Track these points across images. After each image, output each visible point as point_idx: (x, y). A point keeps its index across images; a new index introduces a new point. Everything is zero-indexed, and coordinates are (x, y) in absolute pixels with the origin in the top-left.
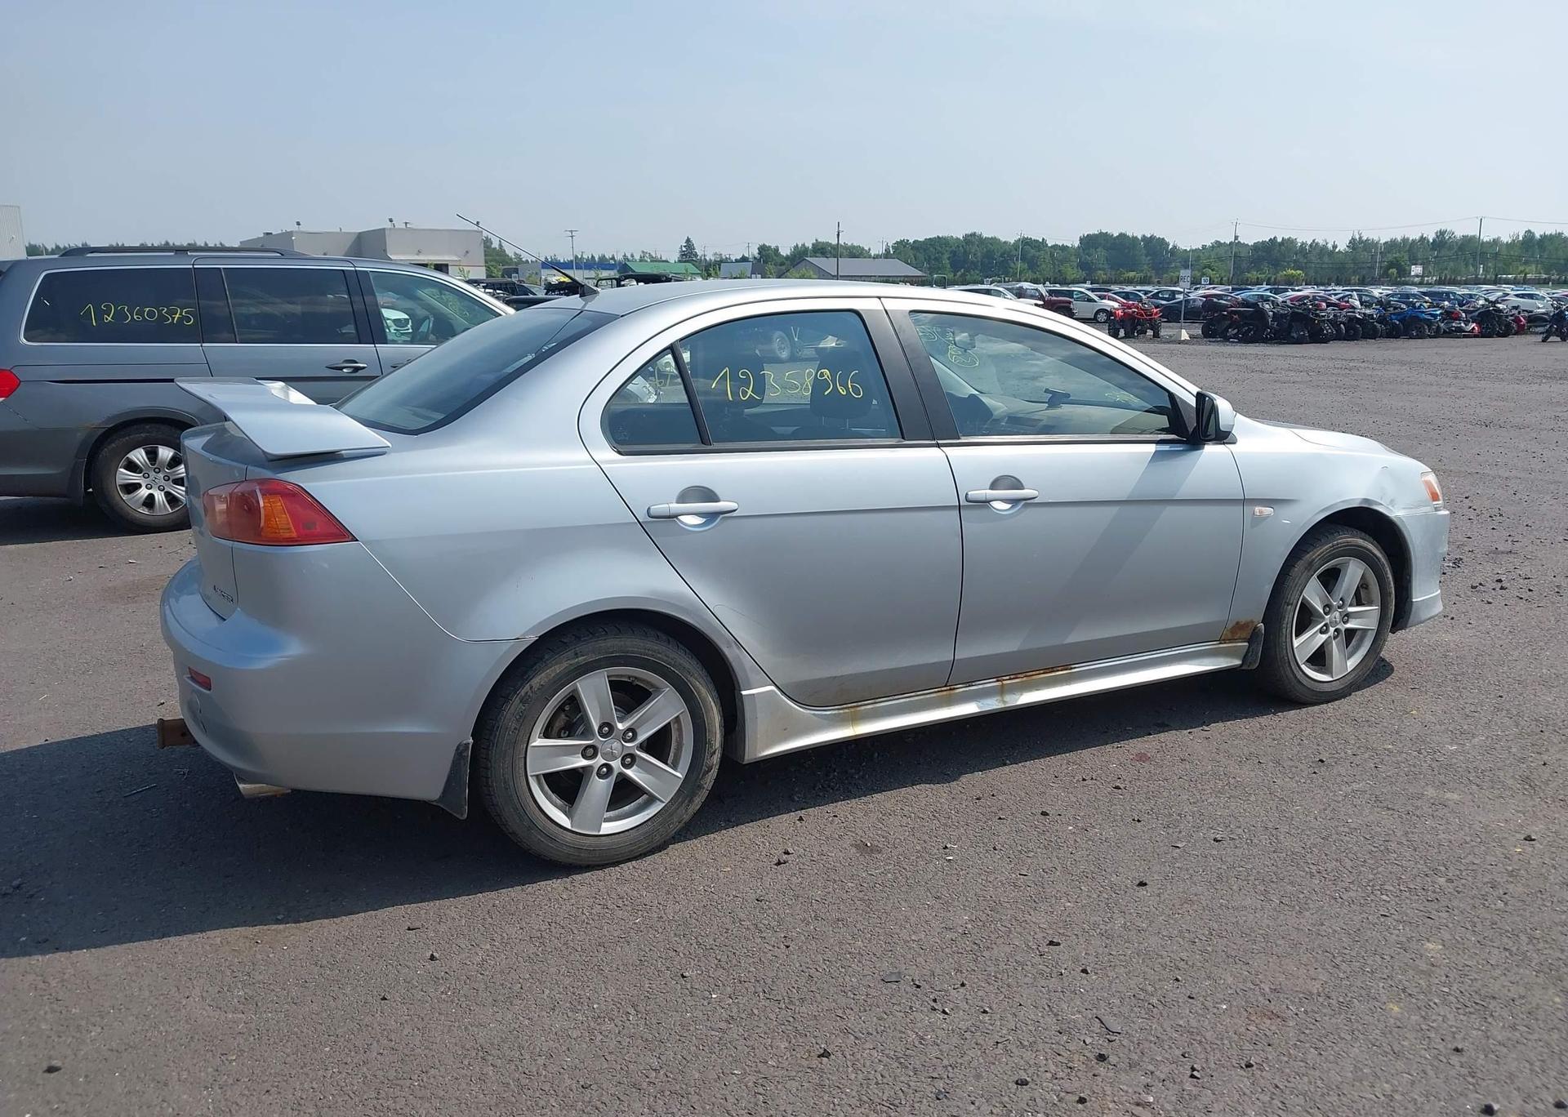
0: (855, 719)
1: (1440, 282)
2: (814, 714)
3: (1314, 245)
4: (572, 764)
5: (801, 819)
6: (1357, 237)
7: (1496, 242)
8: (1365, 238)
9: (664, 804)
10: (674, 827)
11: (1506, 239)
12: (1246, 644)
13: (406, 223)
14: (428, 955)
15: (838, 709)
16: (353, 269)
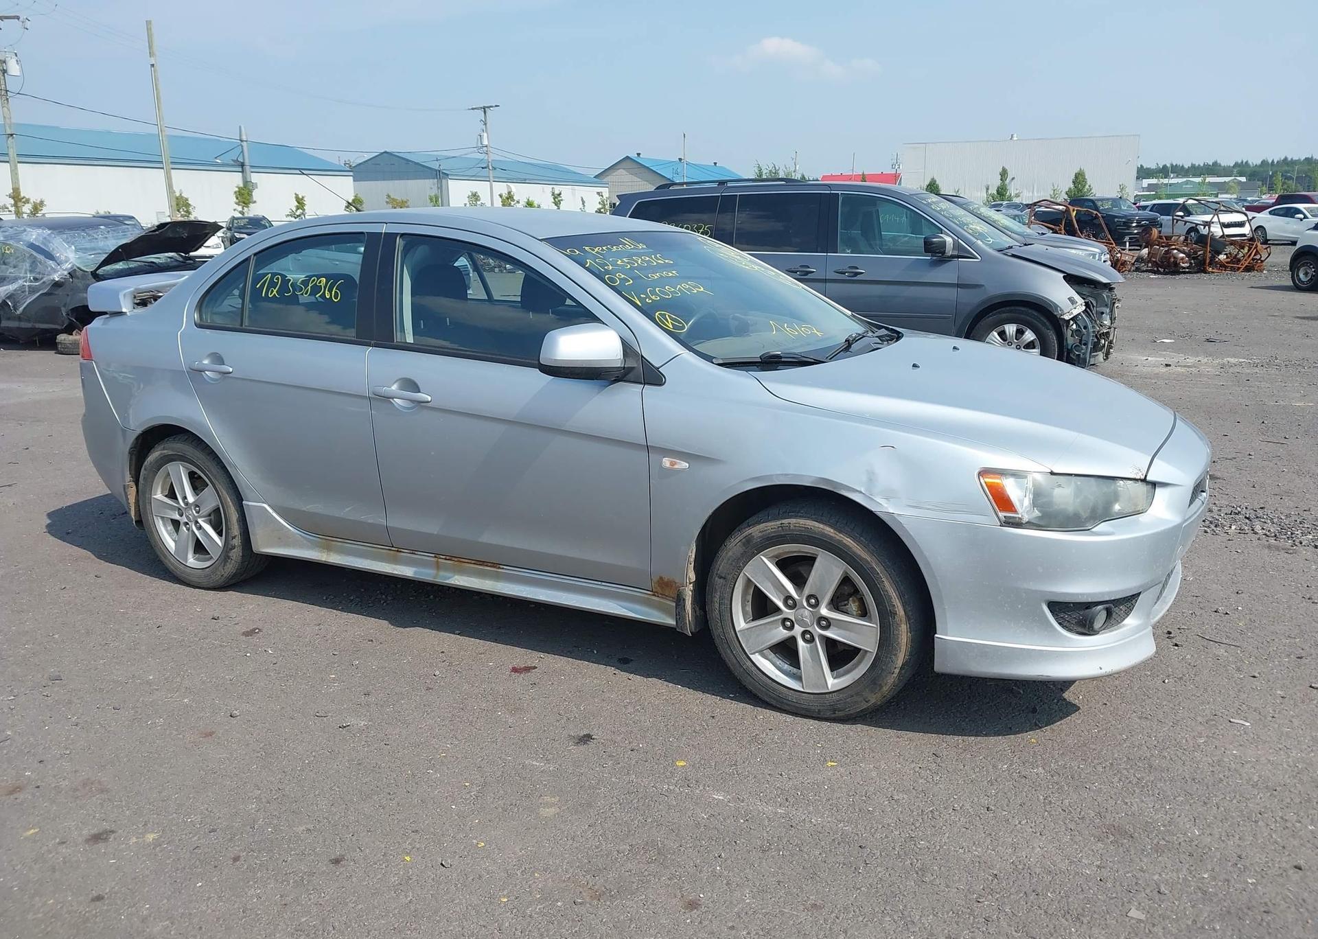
0: (328, 549)
2: (301, 535)
12: (674, 605)
15: (318, 538)
16: (828, 192)
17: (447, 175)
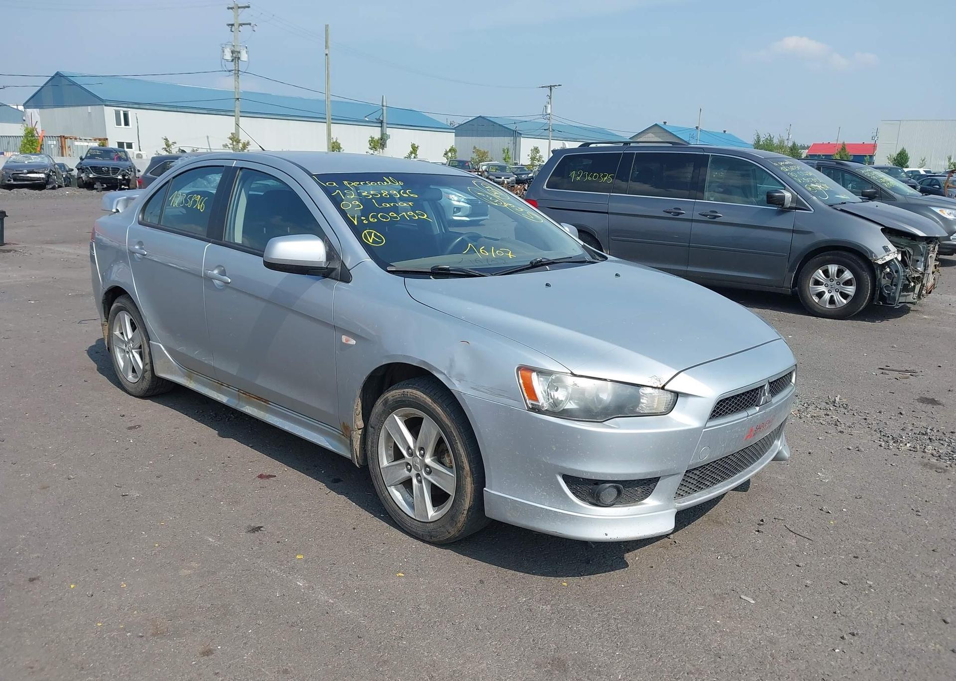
0: (191, 378)
2: (178, 367)
17: (521, 134)
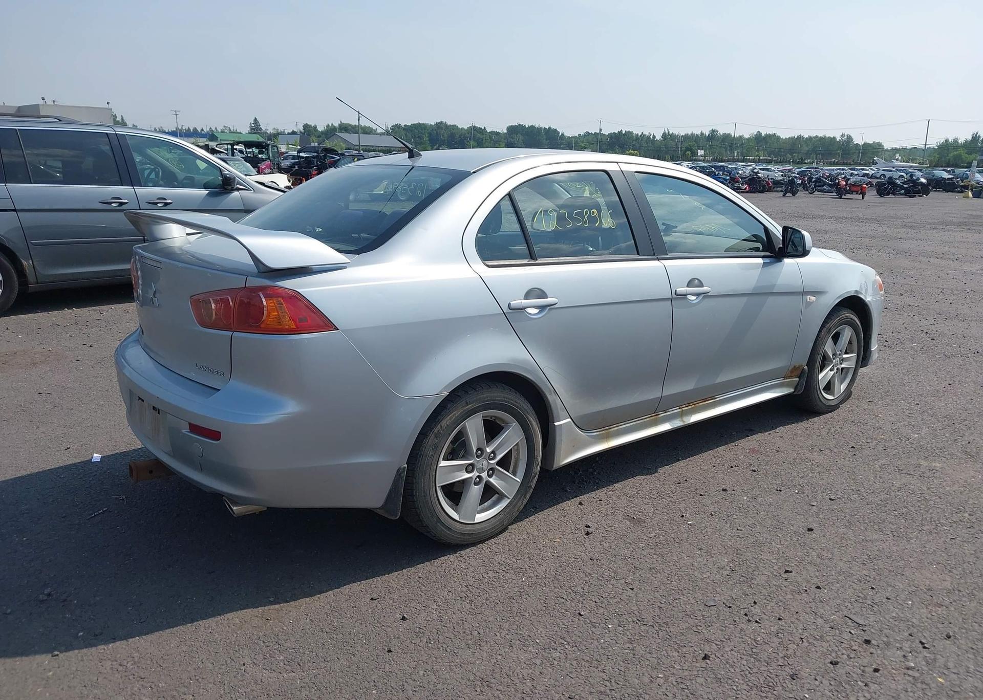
0: (608, 437)
1: (714, 160)
2: (587, 435)
3: (643, 135)
4: (461, 477)
5: (580, 503)
6: (667, 132)
7: (741, 137)
8: (671, 133)
9: (509, 500)
10: (515, 514)
11: (747, 136)
12: (798, 379)
13: (54, 101)
14: (399, 616)
15: (599, 431)
16: (114, 132)
